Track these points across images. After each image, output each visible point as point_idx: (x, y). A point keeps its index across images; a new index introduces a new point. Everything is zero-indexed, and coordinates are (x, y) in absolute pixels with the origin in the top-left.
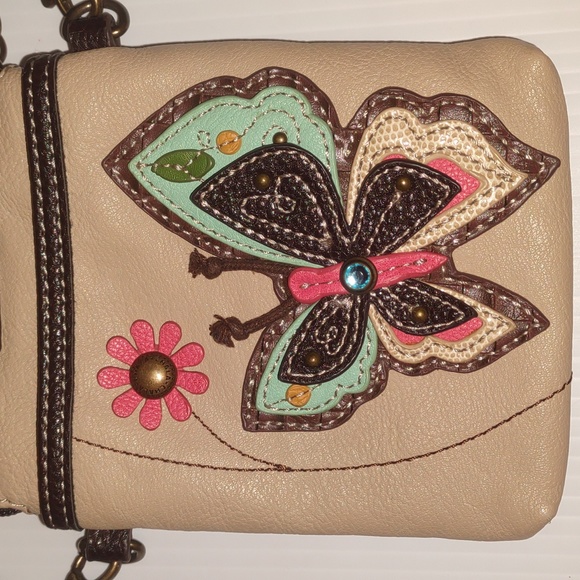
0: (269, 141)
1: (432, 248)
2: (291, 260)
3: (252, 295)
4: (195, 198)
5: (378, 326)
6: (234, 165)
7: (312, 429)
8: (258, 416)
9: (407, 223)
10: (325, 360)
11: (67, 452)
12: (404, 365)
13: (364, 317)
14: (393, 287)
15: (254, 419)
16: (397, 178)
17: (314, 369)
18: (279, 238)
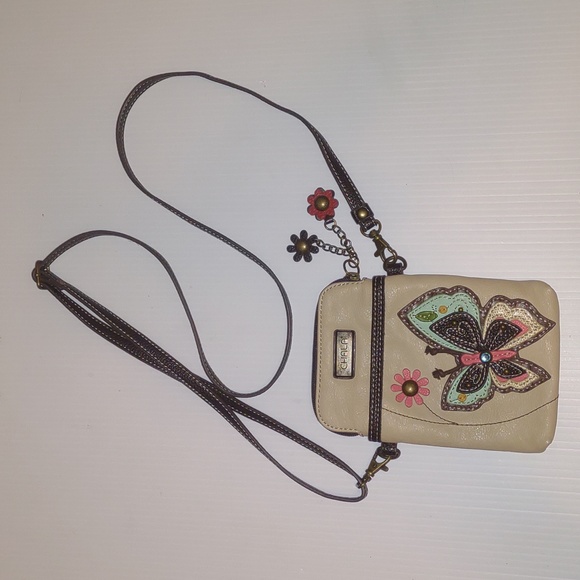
0: (457, 310)
1: (512, 349)
2: (461, 350)
3: (447, 362)
4: (431, 328)
5: (491, 375)
6: (445, 318)
7: (466, 410)
8: (448, 405)
9: (504, 340)
10: (472, 386)
11: (380, 413)
12: (500, 389)
13: (487, 371)
14: (498, 362)
15: (446, 406)
16: (500, 326)
17: (468, 388)
18: (459, 343)
